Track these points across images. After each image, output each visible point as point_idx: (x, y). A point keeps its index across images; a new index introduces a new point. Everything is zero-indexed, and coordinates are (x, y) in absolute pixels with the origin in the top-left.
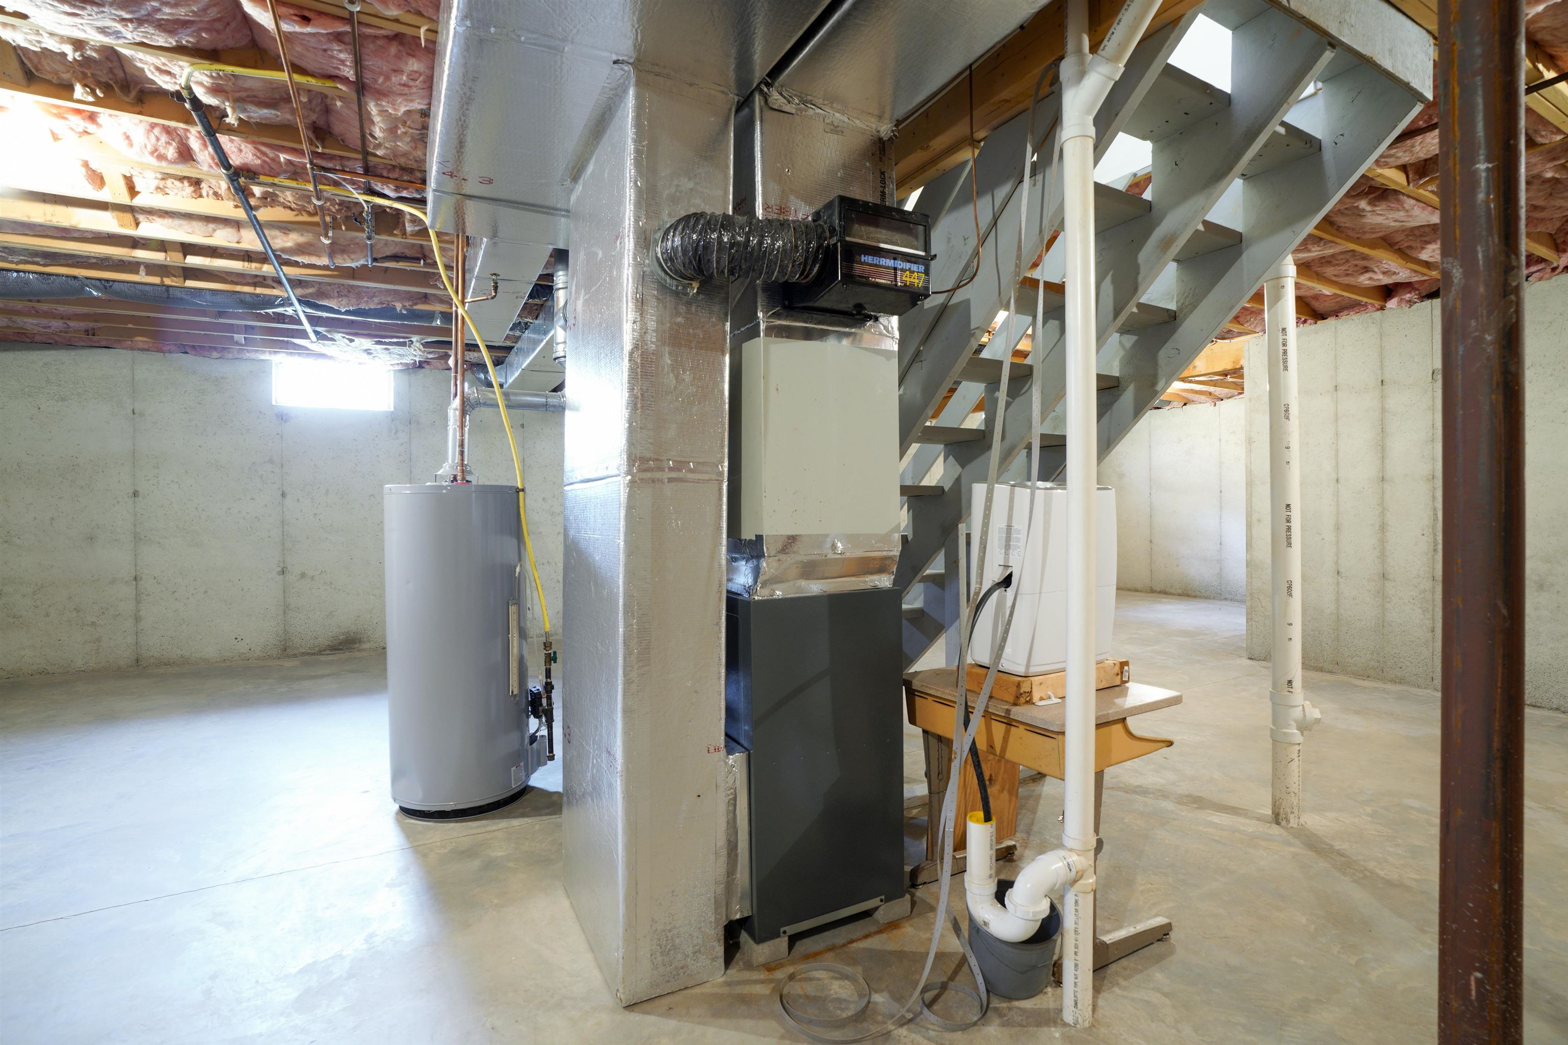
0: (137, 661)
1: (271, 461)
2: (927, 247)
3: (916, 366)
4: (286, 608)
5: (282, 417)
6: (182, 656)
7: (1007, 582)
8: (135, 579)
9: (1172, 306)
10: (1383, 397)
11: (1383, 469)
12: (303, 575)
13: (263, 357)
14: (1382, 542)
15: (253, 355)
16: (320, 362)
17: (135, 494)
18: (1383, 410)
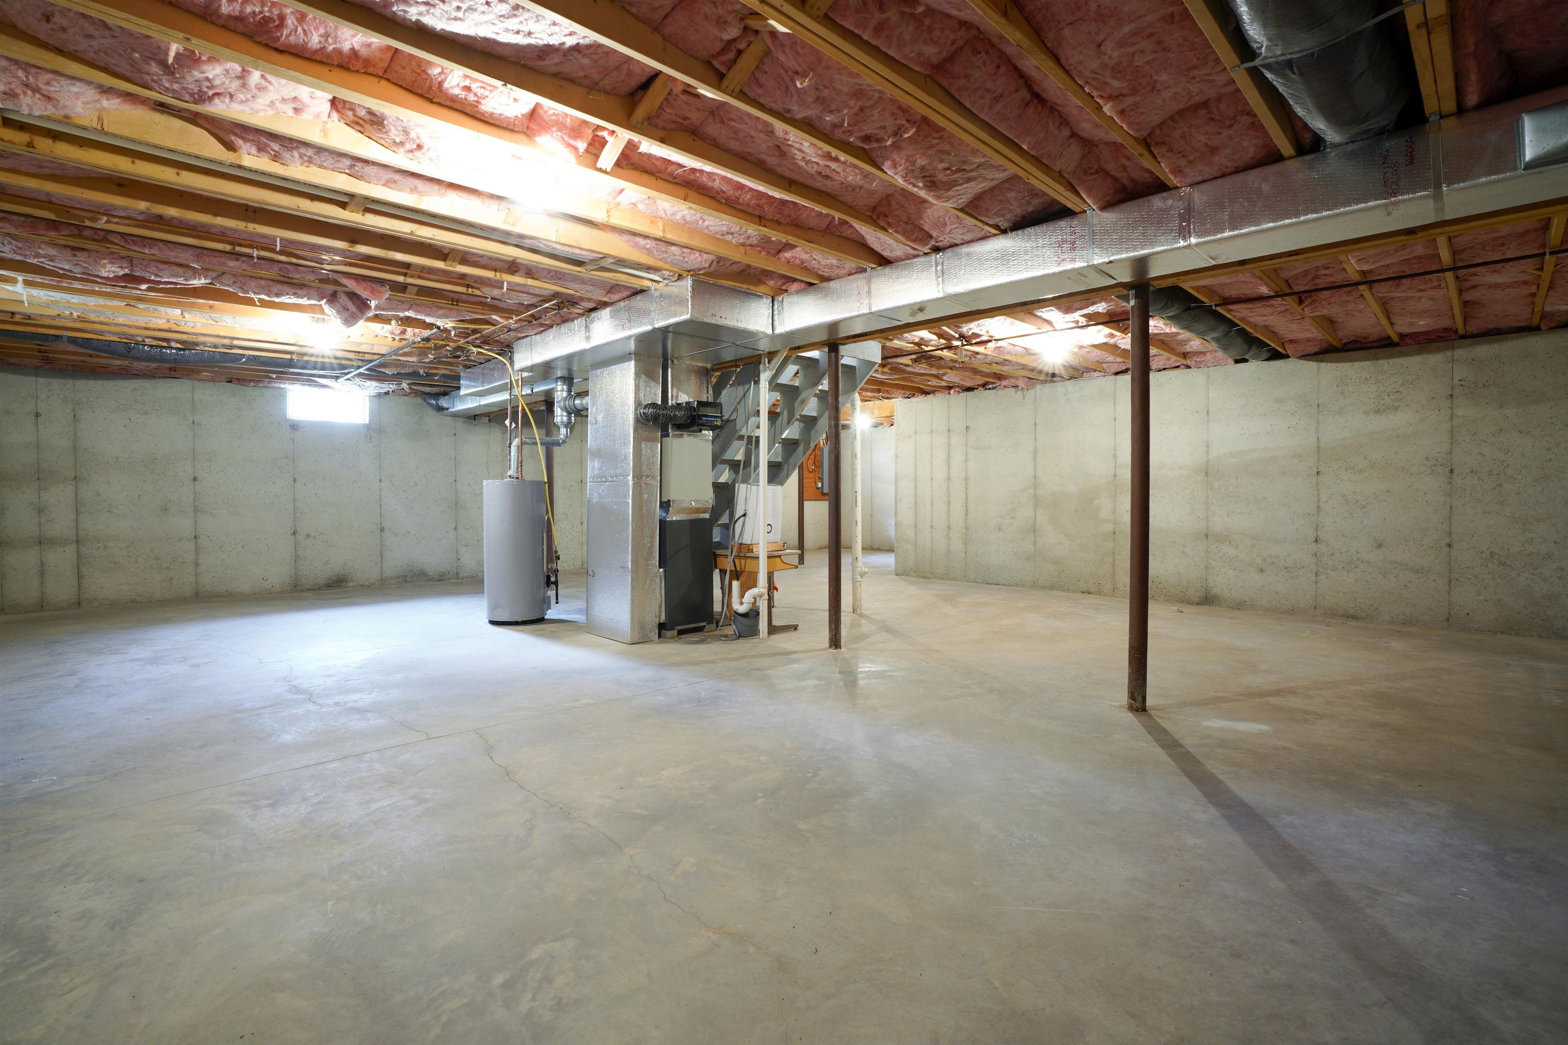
0: (197, 594)
1: (286, 457)
2: (721, 413)
3: (718, 439)
4: (296, 558)
5: (294, 426)
6: (227, 591)
7: (744, 515)
8: (195, 537)
9: (815, 415)
10: (949, 438)
11: (949, 474)
12: (308, 536)
13: (282, 386)
14: (949, 510)
15: (277, 385)
16: (323, 389)
17: (195, 479)
18: (949, 445)
